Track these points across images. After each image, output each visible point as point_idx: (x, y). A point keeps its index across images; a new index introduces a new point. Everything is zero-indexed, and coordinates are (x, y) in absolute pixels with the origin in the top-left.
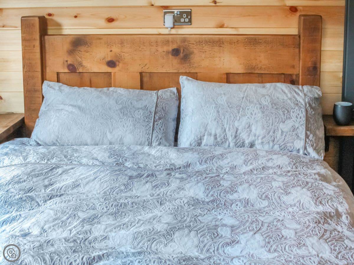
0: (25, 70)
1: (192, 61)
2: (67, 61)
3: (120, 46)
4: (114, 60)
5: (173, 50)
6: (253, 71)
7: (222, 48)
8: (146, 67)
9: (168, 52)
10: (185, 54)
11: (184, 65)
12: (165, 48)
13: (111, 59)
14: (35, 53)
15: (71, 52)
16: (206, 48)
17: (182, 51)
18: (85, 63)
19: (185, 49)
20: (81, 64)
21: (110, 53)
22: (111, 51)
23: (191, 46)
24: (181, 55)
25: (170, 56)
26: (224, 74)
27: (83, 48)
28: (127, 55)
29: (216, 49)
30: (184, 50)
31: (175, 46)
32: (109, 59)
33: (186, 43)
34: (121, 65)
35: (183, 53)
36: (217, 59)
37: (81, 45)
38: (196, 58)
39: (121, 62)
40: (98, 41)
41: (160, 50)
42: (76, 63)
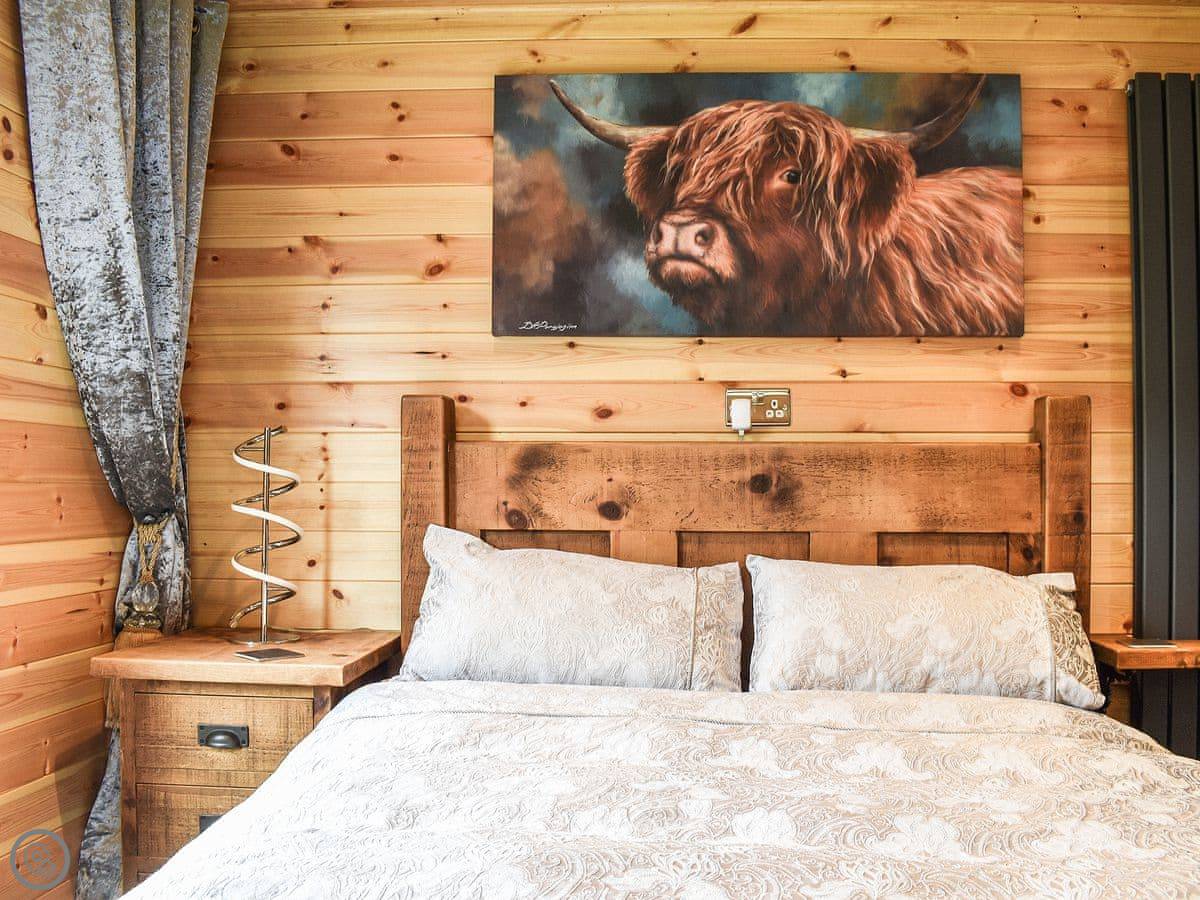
0: (407, 522)
1: (799, 505)
2: (505, 503)
3: (630, 467)
4: (617, 500)
5: (755, 479)
6: (939, 529)
7: (866, 474)
8: (691, 519)
9: (742, 484)
10: (781, 487)
11: (779, 514)
12: (736, 475)
13: (609, 500)
14: (433, 480)
15: (516, 482)
16: (830, 472)
17: (774, 482)
18: (547, 508)
19: (782, 478)
20: (537, 511)
21: (606, 485)
22: (610, 480)
23: (796, 468)
24: (773, 489)
25: (748, 492)
26: (873, 534)
27: (543, 473)
28: (645, 489)
29: (854, 475)
30: (779, 478)
31: (758, 470)
32: (605, 499)
33: (785, 463)
34: (632, 513)
35: (777, 485)
36: (855, 500)
37: (539, 465)
38: (807, 498)
39: (634, 506)
40: (580, 456)
41: (724, 477)
42: (526, 511)
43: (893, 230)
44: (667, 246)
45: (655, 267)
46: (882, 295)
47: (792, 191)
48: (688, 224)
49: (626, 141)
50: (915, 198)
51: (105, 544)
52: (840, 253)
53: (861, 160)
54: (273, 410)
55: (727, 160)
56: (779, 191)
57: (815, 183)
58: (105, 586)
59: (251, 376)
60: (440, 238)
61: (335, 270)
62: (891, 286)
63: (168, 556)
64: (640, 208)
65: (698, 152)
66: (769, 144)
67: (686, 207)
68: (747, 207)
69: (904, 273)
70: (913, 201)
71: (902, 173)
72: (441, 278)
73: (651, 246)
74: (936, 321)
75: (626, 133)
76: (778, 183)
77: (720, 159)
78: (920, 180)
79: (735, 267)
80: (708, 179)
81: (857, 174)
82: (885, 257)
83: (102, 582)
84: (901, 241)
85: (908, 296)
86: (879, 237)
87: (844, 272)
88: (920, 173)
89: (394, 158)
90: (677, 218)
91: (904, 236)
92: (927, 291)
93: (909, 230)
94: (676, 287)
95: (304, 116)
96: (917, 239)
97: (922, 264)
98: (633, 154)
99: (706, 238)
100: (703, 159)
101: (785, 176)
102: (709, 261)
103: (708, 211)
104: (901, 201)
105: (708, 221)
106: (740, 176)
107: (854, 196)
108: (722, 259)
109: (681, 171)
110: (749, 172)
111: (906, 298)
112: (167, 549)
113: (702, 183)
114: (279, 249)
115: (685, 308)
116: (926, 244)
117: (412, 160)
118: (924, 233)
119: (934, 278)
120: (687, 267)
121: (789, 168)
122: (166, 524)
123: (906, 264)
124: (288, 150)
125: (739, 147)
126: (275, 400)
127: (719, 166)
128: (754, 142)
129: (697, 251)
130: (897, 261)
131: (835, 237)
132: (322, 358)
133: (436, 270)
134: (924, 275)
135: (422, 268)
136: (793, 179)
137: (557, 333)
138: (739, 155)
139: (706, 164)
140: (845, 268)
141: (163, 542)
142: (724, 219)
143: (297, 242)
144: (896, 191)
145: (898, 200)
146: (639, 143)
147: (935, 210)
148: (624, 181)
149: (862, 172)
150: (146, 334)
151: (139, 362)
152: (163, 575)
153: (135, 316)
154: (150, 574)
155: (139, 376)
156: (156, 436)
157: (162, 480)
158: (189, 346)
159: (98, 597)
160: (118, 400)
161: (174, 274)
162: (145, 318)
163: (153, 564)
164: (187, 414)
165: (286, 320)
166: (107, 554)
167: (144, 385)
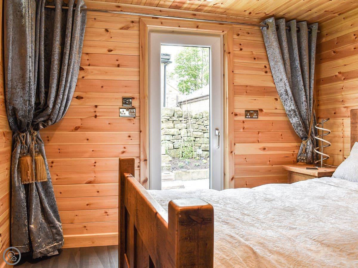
51: (296, 144)
54: (333, 114)
58: (295, 153)
59: (330, 107)
61: (344, 79)
63: (308, 147)
83: (294, 152)
89: (355, 48)
95: (337, 43)
112: (308, 146)
114: (332, 77)
122: (308, 140)
124: (334, 52)
126: (334, 112)
132: (342, 101)
141: (307, 144)
143: (337, 74)
150: (293, 101)
151: (293, 107)
152: (307, 151)
153: (291, 98)
154: (304, 151)
155: (293, 110)
156: (299, 122)
157: (303, 131)
158: (319, 101)
159: (293, 155)
160: (291, 115)
161: (303, 87)
162: (292, 98)
163: (305, 148)
164: (318, 116)
165: (335, 93)
166: (297, 146)
167: (295, 112)
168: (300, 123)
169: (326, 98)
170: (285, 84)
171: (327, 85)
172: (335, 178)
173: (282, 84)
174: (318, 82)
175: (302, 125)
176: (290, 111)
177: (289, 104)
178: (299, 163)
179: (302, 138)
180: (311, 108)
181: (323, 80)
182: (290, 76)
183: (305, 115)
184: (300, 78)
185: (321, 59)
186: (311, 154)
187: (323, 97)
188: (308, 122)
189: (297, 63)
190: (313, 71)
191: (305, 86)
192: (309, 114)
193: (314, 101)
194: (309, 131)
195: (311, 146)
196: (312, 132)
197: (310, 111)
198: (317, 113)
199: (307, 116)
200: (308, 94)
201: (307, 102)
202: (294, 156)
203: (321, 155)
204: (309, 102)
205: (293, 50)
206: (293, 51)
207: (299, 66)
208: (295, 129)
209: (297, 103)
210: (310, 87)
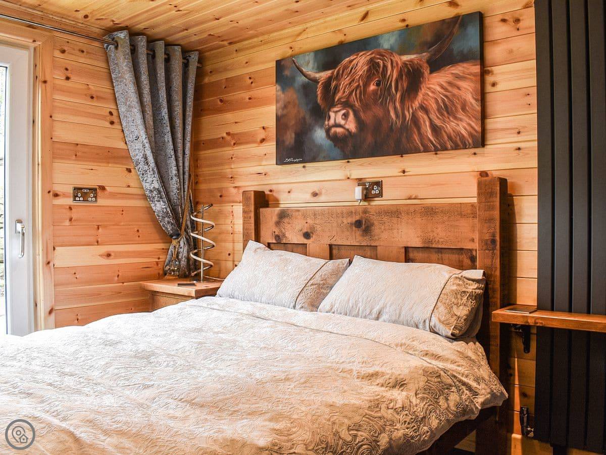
1: (373, 233)
2: (275, 232)
3: (313, 217)
4: (309, 231)
5: (356, 221)
6: (431, 246)
7: (399, 219)
8: (334, 239)
9: (352, 224)
10: (366, 225)
11: (365, 238)
12: (350, 220)
13: (306, 231)
14: (251, 223)
15: (278, 223)
16: (385, 219)
17: (364, 223)
18: (287, 234)
19: (367, 221)
20: (284, 235)
21: (306, 225)
22: (307, 223)
23: (372, 217)
24: (363, 226)
25: (354, 228)
26: (402, 247)
27: (286, 220)
28: (318, 226)
29: (395, 220)
30: (365, 221)
31: (358, 218)
33: (368, 215)
34: (314, 236)
35: (365, 224)
36: (395, 231)
37: (285, 217)
38: (376, 230)
39: (314, 233)
40: (297, 213)
41: (345, 221)
42: (281, 234)
43: (420, 102)
44: (332, 122)
45: (328, 131)
46: (415, 134)
47: (378, 90)
48: (339, 111)
49: (318, 79)
50: (429, 84)
51: (161, 246)
52: (397, 116)
53: (406, 70)
54: (219, 197)
55: (353, 80)
56: (373, 91)
57: (387, 85)
58: (160, 260)
59: (214, 186)
60: (264, 128)
61: (234, 144)
62: (419, 129)
63: (182, 250)
64: (322, 107)
65: (343, 79)
66: (369, 70)
67: (339, 104)
68: (361, 100)
69: (424, 122)
70: (428, 86)
71: (424, 73)
72: (264, 144)
73: (326, 123)
74: (438, 143)
75: (317, 75)
76: (372, 87)
77: (351, 80)
78: (432, 75)
79: (356, 127)
80: (346, 90)
81: (404, 77)
82: (416, 115)
83: (159, 258)
84: (423, 107)
85: (426, 132)
86: (414, 105)
87: (399, 124)
88: (431, 72)
89: (250, 99)
90: (336, 109)
91: (425, 104)
92: (435, 129)
93: (427, 100)
94: (336, 140)
95: (225, 87)
96: (430, 105)
97: (433, 116)
98: (320, 84)
99: (346, 116)
100: (345, 81)
101: (375, 84)
102: (347, 127)
103: (347, 104)
104: (423, 87)
105: (347, 109)
106: (358, 86)
107: (403, 88)
108: (351, 125)
109: (336, 88)
110: (361, 84)
111: (425, 134)
112: (181, 248)
113: (344, 92)
114: (217, 139)
115: (338, 148)
116: (434, 106)
117: (255, 98)
118: (433, 101)
119: (438, 122)
120: (339, 130)
121: (377, 79)
122: (181, 239)
123: (425, 117)
124: (221, 101)
125: (358, 74)
126: (219, 194)
127: (350, 84)
128: (363, 70)
129: (343, 122)
130: (421, 116)
131: (395, 108)
132: (232, 178)
133: (263, 141)
134: (434, 122)
135: (259, 140)
136: (378, 85)
137: (296, 163)
138: (357, 77)
139: (346, 83)
140: (399, 122)
141: (179, 245)
142: (352, 106)
143: (225, 135)
144: (420, 83)
145: (422, 86)
146: (322, 79)
147: (438, 88)
148: (317, 96)
149: (406, 76)
150: (156, 175)
151: (156, 185)
152: (180, 257)
153: (153, 170)
154: (176, 256)
155: (157, 189)
156: (166, 209)
157: (172, 224)
158: (197, 176)
159: (157, 263)
160: (154, 197)
161: (172, 153)
162: (155, 169)
163: (176, 253)
164: (197, 200)
165: (222, 164)
166: (163, 249)
167: (159, 192)
168: (168, 212)
169: (207, 172)
170: (144, 145)
171: (210, 151)
172: (221, 297)
173: (138, 145)
174: (197, 146)
175: (171, 214)
176: (151, 191)
177: (149, 180)
178: (167, 277)
179: (171, 236)
180: (186, 186)
181: (203, 144)
182: (152, 132)
183: (176, 198)
184: (168, 138)
185: (201, 110)
186: (186, 260)
187: (205, 171)
188: (180, 210)
189: (164, 112)
190: (189, 128)
191: (175, 151)
192: (183, 196)
193: (190, 176)
194: (182, 224)
195: (186, 248)
196: (187, 226)
197: (184, 191)
198: (195, 196)
199: (179, 199)
200: (181, 164)
201: (179, 178)
202: (159, 265)
203: (200, 262)
204: (182, 177)
205: (158, 89)
206: (158, 91)
207: (166, 117)
208: (161, 221)
209: (163, 179)
210: (184, 153)
